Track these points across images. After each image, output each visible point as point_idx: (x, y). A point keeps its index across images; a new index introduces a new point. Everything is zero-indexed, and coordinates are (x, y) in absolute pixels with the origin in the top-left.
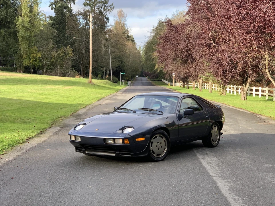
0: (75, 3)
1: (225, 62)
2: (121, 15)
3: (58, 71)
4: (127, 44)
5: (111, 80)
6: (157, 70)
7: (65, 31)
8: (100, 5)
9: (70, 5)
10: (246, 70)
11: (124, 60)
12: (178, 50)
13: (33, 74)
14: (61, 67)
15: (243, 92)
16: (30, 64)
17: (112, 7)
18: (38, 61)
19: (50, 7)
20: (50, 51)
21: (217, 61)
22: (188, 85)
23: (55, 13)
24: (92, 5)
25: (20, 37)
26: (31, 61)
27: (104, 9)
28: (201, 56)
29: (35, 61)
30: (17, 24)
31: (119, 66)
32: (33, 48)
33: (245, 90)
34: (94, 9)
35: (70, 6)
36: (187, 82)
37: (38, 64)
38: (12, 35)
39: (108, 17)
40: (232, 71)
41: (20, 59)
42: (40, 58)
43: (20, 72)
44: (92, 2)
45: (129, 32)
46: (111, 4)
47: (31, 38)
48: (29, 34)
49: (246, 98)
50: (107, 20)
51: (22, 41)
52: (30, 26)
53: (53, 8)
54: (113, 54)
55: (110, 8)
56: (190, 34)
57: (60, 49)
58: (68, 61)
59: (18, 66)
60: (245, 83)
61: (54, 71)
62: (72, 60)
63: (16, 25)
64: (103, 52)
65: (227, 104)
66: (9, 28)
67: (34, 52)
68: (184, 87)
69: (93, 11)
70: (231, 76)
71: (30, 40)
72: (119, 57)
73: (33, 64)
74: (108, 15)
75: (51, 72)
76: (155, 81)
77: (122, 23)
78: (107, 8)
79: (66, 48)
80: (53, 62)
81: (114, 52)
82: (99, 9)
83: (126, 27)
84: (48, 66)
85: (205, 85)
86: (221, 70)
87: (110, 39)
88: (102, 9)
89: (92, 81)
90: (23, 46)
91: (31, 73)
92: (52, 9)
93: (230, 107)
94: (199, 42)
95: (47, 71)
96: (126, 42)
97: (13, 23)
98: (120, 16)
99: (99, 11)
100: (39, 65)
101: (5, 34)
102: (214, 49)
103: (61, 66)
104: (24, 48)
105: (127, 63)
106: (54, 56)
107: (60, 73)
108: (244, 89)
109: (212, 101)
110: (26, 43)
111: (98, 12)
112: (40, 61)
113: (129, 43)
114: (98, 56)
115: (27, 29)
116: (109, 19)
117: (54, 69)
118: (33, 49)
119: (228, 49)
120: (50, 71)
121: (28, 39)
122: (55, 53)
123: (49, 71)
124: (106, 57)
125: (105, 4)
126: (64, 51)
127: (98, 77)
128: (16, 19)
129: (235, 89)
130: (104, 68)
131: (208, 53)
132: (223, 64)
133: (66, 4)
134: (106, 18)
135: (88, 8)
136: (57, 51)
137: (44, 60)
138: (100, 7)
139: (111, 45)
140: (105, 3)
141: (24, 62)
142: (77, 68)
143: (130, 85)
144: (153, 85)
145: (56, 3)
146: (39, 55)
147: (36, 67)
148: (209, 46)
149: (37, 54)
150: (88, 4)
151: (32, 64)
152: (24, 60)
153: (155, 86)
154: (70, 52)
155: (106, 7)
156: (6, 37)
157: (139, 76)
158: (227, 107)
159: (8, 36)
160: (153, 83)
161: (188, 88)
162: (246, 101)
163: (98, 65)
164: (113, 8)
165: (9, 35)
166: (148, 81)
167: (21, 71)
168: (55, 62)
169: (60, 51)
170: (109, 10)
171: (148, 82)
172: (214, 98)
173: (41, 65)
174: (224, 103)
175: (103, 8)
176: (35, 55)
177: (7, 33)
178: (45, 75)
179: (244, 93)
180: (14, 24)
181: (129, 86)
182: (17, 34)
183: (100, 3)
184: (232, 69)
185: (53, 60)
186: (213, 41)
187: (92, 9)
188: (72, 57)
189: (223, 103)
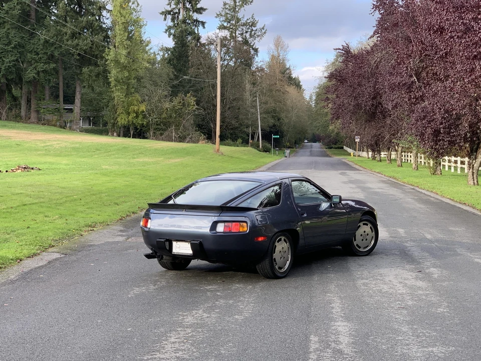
0: (205, 26)
1: (438, 116)
2: (278, 44)
3: (172, 133)
4: (287, 90)
5: (261, 147)
6: (333, 131)
7: (188, 69)
8: (244, 29)
9: (198, 29)
10: (476, 131)
11: (283, 115)
12: (360, 97)
13: (133, 138)
14: (178, 126)
15: (471, 170)
16: (129, 121)
17: (263, 31)
18: (141, 116)
19: (166, 32)
20: (159, 101)
21: (423, 114)
22: (380, 154)
23: (174, 43)
24: (232, 29)
25: (113, 79)
26: (130, 118)
27: (250, 35)
28: (396, 106)
29: (137, 117)
30: (108, 59)
31: (274, 126)
32: (133, 96)
33: (475, 166)
34: (234, 35)
35: (198, 31)
36: (378, 150)
37: (140, 122)
38: (100, 76)
39: (256, 48)
40: (450, 131)
41: (113, 114)
42: (144, 112)
43: (113, 135)
44: (232, 24)
45: (292, 72)
46: (262, 27)
47: (130, 81)
48: (126, 74)
49: (477, 181)
50: (256, 52)
51: (115, 86)
52: (129, 63)
53: (171, 35)
54: (264, 106)
55: (260, 34)
56: (377, 67)
57: (176, 98)
58: (188, 116)
59: (109, 126)
60: (475, 154)
61: (166, 133)
62: (195, 115)
63: (106, 60)
64: (248, 103)
65: (440, 194)
66: (96, 65)
67: (135, 103)
68: (374, 158)
69: (233, 37)
70: (449, 141)
71: (129, 85)
72: (275, 111)
73: (133, 122)
74: (257, 43)
75: (161, 134)
76: (333, 149)
77: (281, 57)
78: (255, 34)
79: (186, 96)
80: (165, 118)
81: (266, 103)
82: (242, 34)
83: (287, 64)
84: (157, 125)
85: (409, 156)
86: (429, 131)
87: (260, 83)
88: (248, 35)
89: (220, 150)
90: (117, 94)
91: (130, 137)
92: (169, 37)
93: (444, 200)
94: (391, 80)
95: (155, 133)
96: (286, 86)
97: (102, 57)
98: (278, 46)
99: (243, 38)
100: (143, 124)
101: (90, 75)
102: (417, 92)
103: (176, 126)
104: (119, 97)
105: (286, 121)
106: (167, 109)
107: (175, 137)
108: (473, 165)
109: (413, 186)
110: (122, 88)
111: (240, 39)
112: (144, 117)
113: (292, 90)
114: (239, 109)
115: (124, 67)
116: (258, 50)
117: (165, 130)
118: (134, 98)
119: (443, 91)
120: (160, 132)
121: (125, 82)
122: (167, 105)
123: (158, 133)
124: (253, 110)
125: (253, 28)
126: (182, 101)
127: (238, 143)
128: (106, 51)
129: (459, 162)
130: (250, 128)
131: (407, 100)
132: (434, 120)
133: (191, 28)
134: (253, 49)
135: (226, 33)
136: (171, 101)
137: (150, 116)
138: (245, 32)
139: (262, 92)
140: (251, 26)
141: (119, 119)
142: (205, 129)
143: (288, 157)
144: (327, 156)
145: (176, 27)
146: (143, 107)
147: (137, 126)
148: (409, 87)
149: (139, 107)
150: (224, 28)
151: (131, 122)
152: (119, 115)
153: (330, 157)
154: (191, 102)
155: (253, 32)
156: (91, 80)
157: (309, 141)
158: (438, 199)
159: (94, 78)
160: (329, 152)
161: (381, 161)
162: (476, 186)
163: (239, 124)
164: (265, 33)
165: (96, 77)
166: (321, 148)
167: (115, 134)
168: (168, 119)
169: (176, 101)
170: (258, 36)
171: (320, 151)
172: (417, 181)
173: (145, 123)
174: (434, 191)
175: (249, 33)
176: (136, 108)
177: (93, 74)
178: (152, 139)
179: (473, 173)
180: (104, 60)
181: (286, 157)
182: (108, 75)
183: (244, 25)
184: (451, 128)
185: (164, 115)
186: (417, 78)
187: (231, 36)
188: (194, 111)
189: (432, 191)
